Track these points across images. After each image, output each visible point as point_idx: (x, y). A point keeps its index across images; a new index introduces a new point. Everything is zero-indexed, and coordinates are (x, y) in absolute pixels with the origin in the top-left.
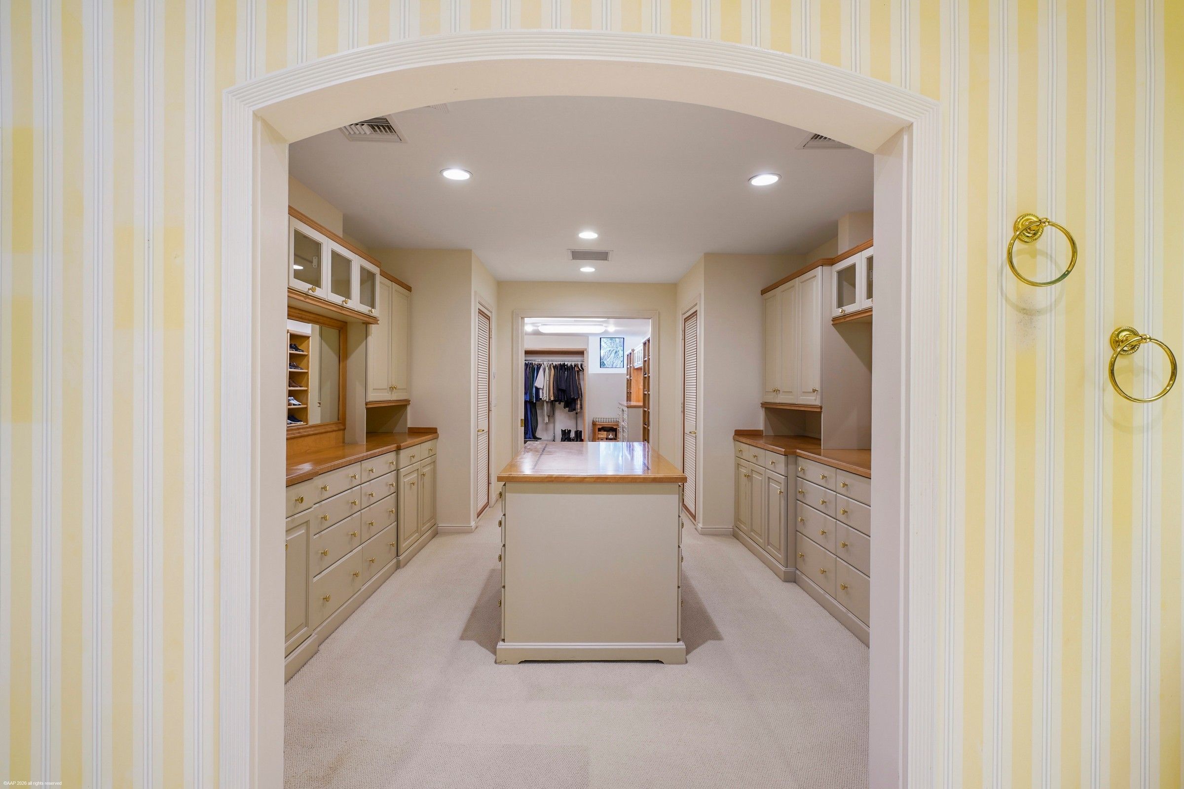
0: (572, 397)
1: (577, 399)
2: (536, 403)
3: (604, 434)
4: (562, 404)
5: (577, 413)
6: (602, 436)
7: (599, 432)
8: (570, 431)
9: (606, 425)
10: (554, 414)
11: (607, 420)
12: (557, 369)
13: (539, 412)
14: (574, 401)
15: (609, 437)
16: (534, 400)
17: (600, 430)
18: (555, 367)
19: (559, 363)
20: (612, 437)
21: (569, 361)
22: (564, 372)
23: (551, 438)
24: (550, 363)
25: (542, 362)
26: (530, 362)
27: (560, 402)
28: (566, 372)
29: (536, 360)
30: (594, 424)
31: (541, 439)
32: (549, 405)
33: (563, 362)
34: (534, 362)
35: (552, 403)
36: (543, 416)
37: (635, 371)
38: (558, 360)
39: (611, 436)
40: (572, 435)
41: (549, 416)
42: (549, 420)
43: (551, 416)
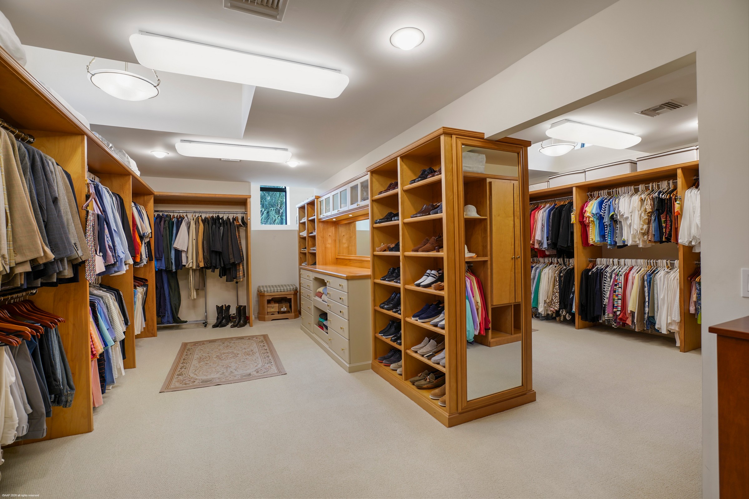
0: (232, 261)
1: (239, 264)
2: (176, 272)
3: (275, 307)
4: (217, 271)
5: (237, 282)
6: (272, 310)
7: (269, 305)
8: (229, 306)
9: (277, 295)
10: (204, 285)
11: (279, 289)
12: (209, 224)
13: (181, 283)
14: (235, 266)
15: (282, 310)
16: (174, 268)
17: (269, 302)
18: (205, 221)
19: (211, 215)
20: (286, 309)
21: (226, 213)
22: (219, 228)
23: (200, 317)
24: (197, 215)
25: (185, 214)
26: (166, 214)
27: (214, 268)
28: (222, 228)
29: (175, 211)
30: (260, 294)
31: (186, 322)
32: (198, 273)
33: (217, 215)
34: (172, 214)
35: (202, 272)
36: (189, 289)
37: (320, 224)
38: (209, 212)
39: (284, 309)
40: (233, 311)
41: (197, 290)
42: (197, 294)
43: (201, 288)
